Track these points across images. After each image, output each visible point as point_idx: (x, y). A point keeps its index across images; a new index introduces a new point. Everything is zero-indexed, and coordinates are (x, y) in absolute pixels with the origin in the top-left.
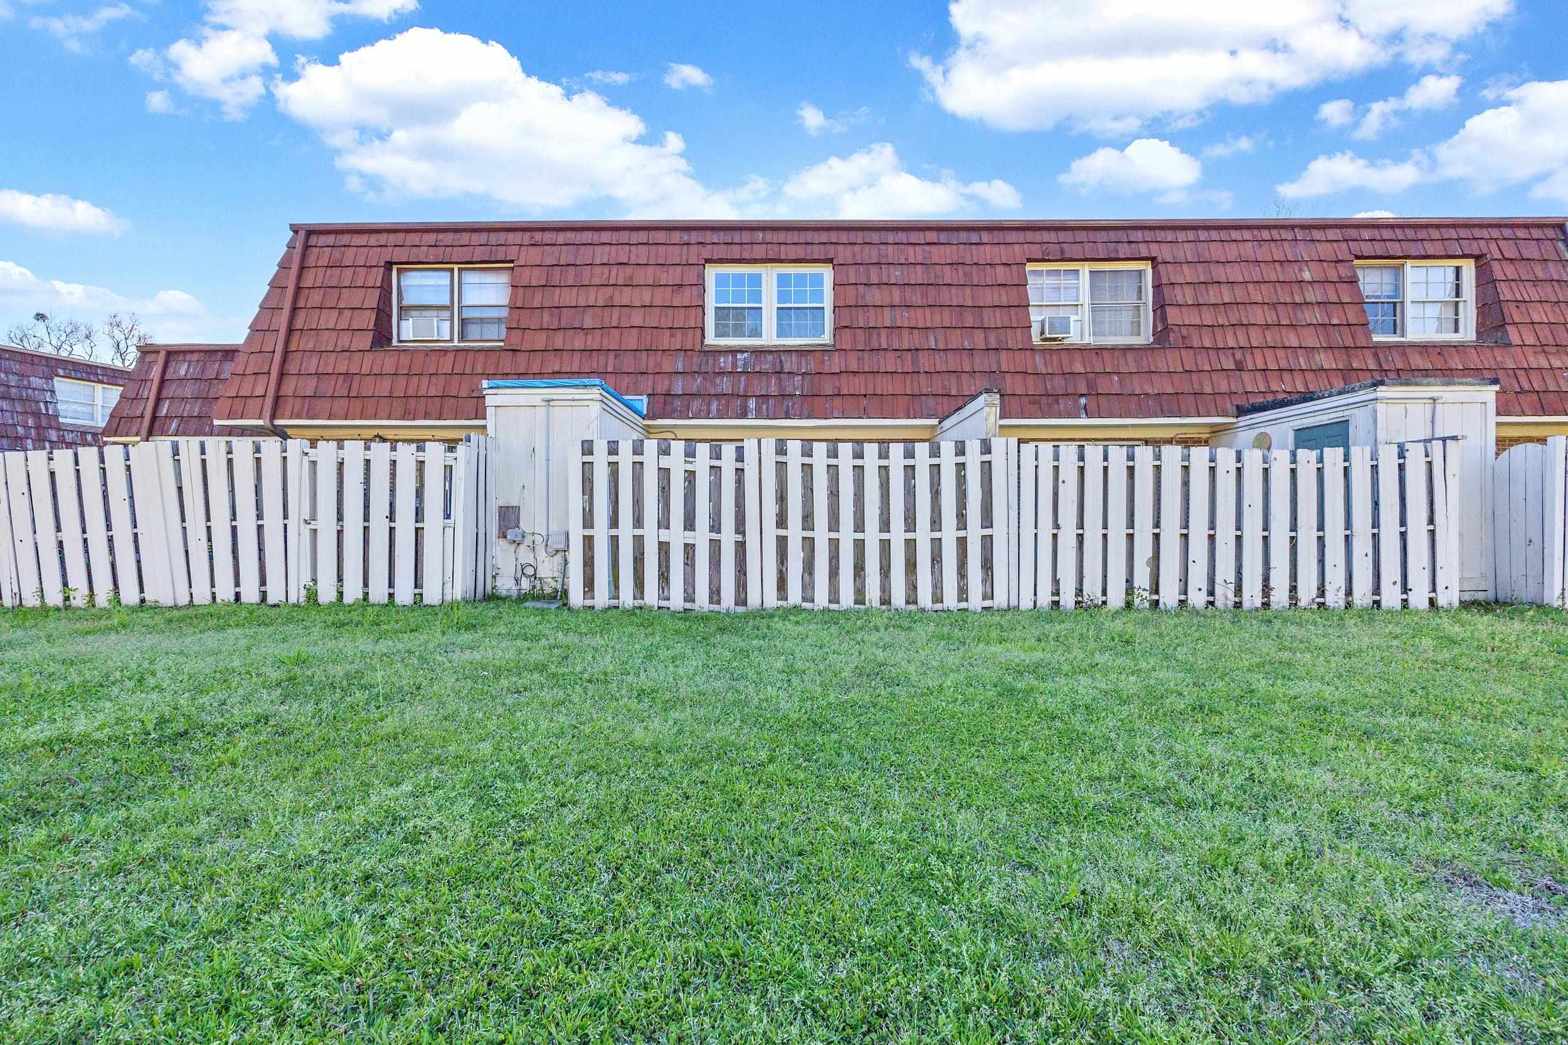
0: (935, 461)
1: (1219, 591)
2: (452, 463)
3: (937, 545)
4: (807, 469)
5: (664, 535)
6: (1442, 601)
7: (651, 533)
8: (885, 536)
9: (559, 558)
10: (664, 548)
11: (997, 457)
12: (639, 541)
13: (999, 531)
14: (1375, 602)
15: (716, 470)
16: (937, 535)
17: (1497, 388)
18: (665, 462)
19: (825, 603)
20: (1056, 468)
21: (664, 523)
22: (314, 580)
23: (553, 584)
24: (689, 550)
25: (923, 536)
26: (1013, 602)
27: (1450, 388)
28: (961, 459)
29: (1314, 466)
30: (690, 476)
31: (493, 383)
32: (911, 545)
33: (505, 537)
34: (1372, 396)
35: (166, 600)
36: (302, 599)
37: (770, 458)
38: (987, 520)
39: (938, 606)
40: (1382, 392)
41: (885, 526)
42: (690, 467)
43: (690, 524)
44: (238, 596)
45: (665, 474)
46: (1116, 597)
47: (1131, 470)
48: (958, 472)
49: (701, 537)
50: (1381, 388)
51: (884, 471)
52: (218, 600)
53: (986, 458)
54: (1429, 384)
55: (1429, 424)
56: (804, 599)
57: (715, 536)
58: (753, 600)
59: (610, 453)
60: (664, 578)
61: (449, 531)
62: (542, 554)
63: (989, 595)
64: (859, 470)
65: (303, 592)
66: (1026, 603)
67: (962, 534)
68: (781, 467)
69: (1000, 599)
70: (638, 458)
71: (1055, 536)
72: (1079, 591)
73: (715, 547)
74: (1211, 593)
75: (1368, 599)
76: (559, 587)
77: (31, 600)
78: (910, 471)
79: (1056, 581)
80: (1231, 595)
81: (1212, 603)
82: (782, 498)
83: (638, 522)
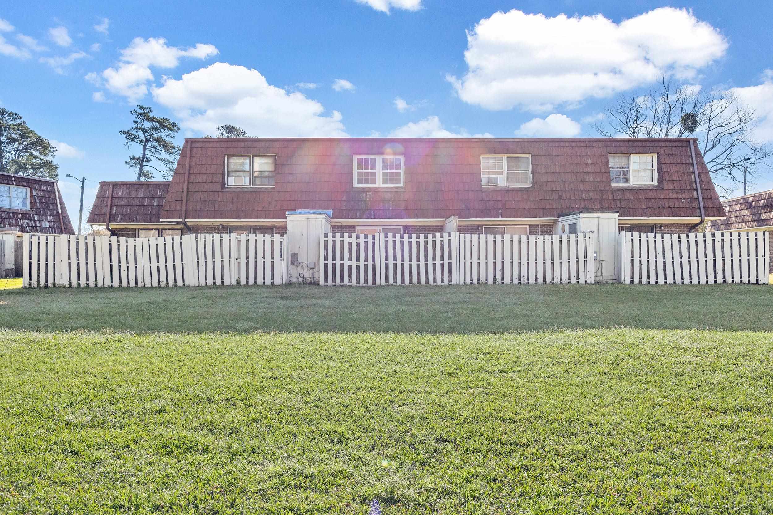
0: (434, 239)
1: (522, 279)
2: (283, 240)
3: (434, 265)
4: (394, 242)
5: (350, 263)
6: (589, 282)
7: (346, 262)
8: (418, 263)
9: (311, 271)
10: (350, 267)
11: (453, 238)
12: (342, 265)
13: (454, 261)
14: (569, 282)
15: (366, 243)
16: (434, 262)
17: (618, 214)
18: (350, 240)
19: (400, 284)
20: (471, 241)
21: (350, 259)
22: (239, 278)
23: (310, 279)
24: (358, 267)
25: (430, 262)
26: (458, 283)
27: (603, 214)
28: (442, 239)
29: (550, 240)
30: (358, 245)
31: (290, 213)
32: (426, 266)
33: (293, 264)
34: (579, 216)
35: (191, 284)
36: (235, 284)
37: (383, 239)
38: (450, 258)
39: (435, 284)
40: (582, 215)
41: (418, 259)
42: (358, 242)
43: (358, 259)
44: (214, 283)
45: (350, 244)
46: (490, 281)
47: (495, 242)
48: (441, 243)
49: (362, 263)
50: (581, 214)
51: (418, 243)
52: (208, 284)
53: (450, 238)
54: (596, 213)
55: (597, 226)
56: (394, 282)
57: (366, 263)
58: (378, 283)
59: (333, 237)
60: (350, 276)
61: (282, 262)
62: (306, 270)
63: (450, 281)
64: (410, 243)
65: (236, 282)
66: (462, 282)
67: (442, 262)
68: (386, 242)
69: (454, 282)
70: (342, 239)
71: (471, 262)
72: (479, 280)
73: (366, 266)
74: (520, 280)
75: (567, 281)
76: (312, 280)
77: (148, 284)
78: (426, 243)
79: (471, 276)
80: (526, 281)
81: (520, 283)
82: (387, 251)
83: (342, 259)
